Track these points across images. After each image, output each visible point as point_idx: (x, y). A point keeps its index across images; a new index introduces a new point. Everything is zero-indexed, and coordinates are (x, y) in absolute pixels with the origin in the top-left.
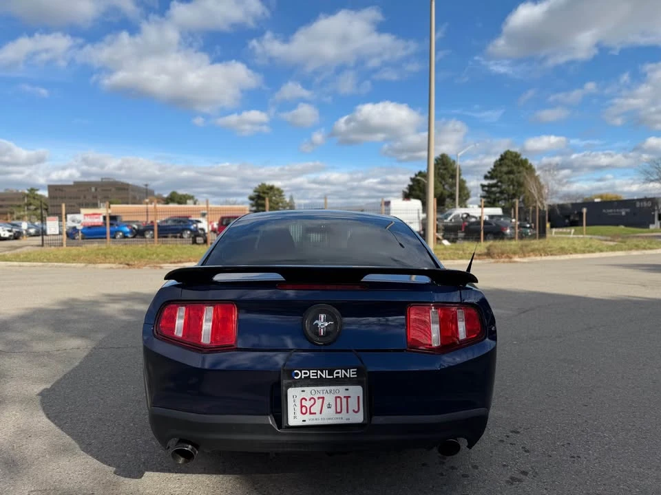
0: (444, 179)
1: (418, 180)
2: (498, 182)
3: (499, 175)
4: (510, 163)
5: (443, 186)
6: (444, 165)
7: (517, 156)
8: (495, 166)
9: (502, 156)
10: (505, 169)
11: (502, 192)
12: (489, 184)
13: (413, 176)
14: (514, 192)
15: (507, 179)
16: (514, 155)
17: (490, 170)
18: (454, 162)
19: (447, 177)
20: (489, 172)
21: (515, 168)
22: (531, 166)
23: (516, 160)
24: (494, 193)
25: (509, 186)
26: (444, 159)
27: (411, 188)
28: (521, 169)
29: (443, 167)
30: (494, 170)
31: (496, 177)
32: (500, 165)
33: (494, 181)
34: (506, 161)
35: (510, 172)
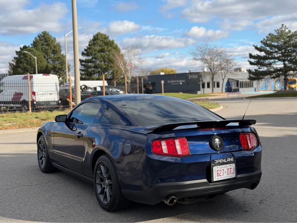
0: (47, 54)
1: (24, 54)
2: (93, 58)
3: (94, 53)
4: (101, 43)
5: (47, 59)
6: (46, 42)
7: (106, 38)
8: (89, 45)
9: (94, 37)
10: (98, 48)
11: (96, 67)
12: (86, 60)
13: (19, 50)
14: (106, 66)
15: (99, 55)
16: (103, 36)
17: (86, 48)
18: (55, 39)
19: (50, 51)
20: (85, 50)
21: (106, 47)
22: (117, 46)
23: (106, 41)
24: (90, 67)
25: (101, 61)
26: (46, 36)
27: (18, 60)
28: (110, 48)
29: (45, 43)
30: (88, 48)
31: (91, 54)
32: (94, 44)
33: (90, 58)
34: (99, 42)
35: (102, 51)
